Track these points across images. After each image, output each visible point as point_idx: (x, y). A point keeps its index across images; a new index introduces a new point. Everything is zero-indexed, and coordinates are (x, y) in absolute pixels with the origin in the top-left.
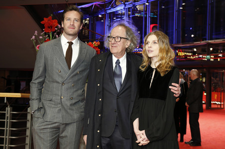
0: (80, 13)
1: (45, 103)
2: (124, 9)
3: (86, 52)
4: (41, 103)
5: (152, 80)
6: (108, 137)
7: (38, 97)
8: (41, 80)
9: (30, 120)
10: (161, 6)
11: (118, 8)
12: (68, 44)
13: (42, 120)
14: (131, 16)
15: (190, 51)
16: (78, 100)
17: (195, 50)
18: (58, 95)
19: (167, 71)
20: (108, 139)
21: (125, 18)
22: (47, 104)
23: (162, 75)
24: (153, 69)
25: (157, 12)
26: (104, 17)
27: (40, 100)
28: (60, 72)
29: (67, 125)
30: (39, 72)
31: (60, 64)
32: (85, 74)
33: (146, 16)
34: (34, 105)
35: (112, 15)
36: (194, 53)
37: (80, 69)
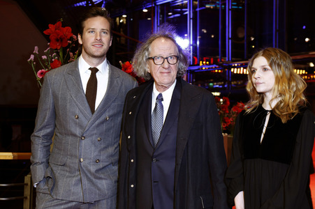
3: (120, 83)
4: (49, 170)
7: (44, 160)
8: (48, 131)
9: (29, 197)
12: (90, 72)
13: (49, 197)
14: (198, 9)
16: (107, 163)
17: (312, 65)
22: (58, 171)
23: (284, 121)
28: (78, 118)
30: (44, 118)
31: (77, 105)
37: (111, 112)
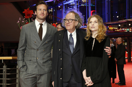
0: (46, 6)
1: (27, 62)
2: (74, 2)
3: (51, 30)
4: (24, 63)
5: (93, 45)
7: (23, 59)
8: (24, 48)
12: (40, 25)
13: (26, 73)
14: (79, 6)
15: (116, 26)
16: (47, 60)
17: (120, 25)
19: (103, 39)
20: (67, 83)
21: (75, 7)
22: (28, 63)
23: (99, 42)
24: (94, 38)
25: (95, 3)
27: (23, 60)
28: (36, 42)
30: (22, 43)
32: (51, 43)
33: (88, 6)
34: (20, 64)
36: (119, 28)
37: (48, 40)
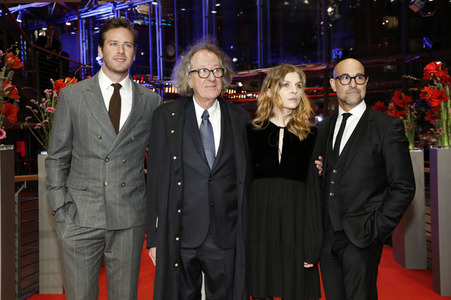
1: (75, 194)
3: (144, 100)
4: (68, 195)
6: (195, 249)
7: (63, 184)
8: (65, 153)
10: (179, 7)
11: (102, 10)
12: (113, 88)
18: (100, 180)
24: (280, 127)
26: (75, 24)
29: (116, 232)
34: (56, 198)
35: (91, 22)
37: (136, 132)
